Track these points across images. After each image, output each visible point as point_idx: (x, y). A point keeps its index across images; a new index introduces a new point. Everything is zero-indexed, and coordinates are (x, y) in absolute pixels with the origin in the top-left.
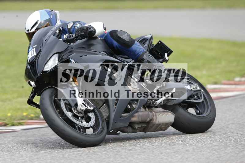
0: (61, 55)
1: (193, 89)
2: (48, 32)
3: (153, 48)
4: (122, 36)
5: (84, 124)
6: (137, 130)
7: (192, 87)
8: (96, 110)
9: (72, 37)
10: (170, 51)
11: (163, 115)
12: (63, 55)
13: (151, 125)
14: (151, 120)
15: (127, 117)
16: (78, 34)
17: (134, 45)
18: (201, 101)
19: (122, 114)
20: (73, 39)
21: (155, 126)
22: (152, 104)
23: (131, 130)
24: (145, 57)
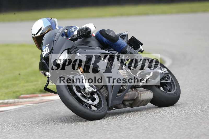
0: (69, 51)
1: (164, 72)
5: (90, 102)
9: (75, 36)
10: (141, 44)
11: (145, 93)
12: (71, 51)
14: (137, 98)
15: (121, 96)
16: (80, 34)
19: (118, 95)
20: (76, 38)
21: (140, 102)
23: (123, 106)
24: (127, 50)
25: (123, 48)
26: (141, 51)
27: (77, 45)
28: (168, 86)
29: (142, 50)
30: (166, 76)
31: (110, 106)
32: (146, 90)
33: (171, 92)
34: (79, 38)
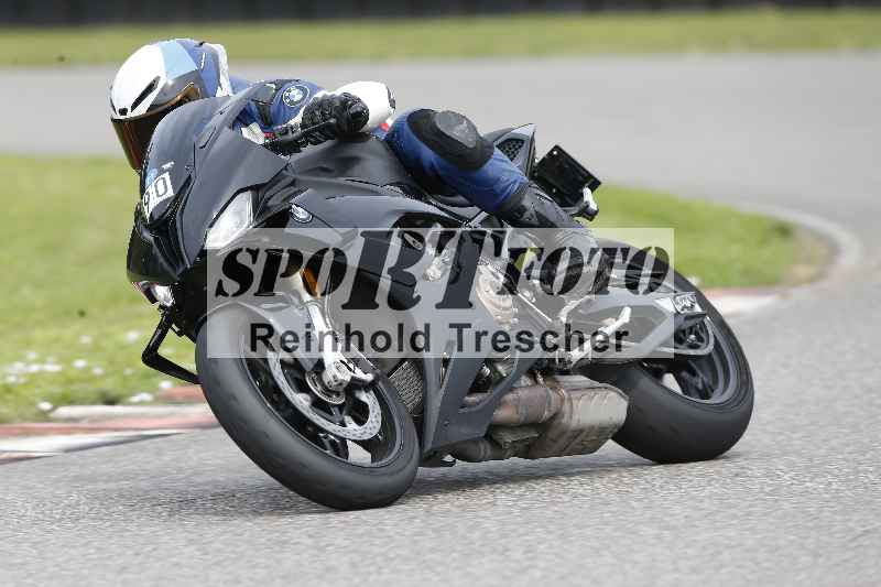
0: (260, 195)
1: (683, 309)
3: (533, 173)
4: (452, 129)
6: (507, 450)
7: (678, 304)
8: (380, 383)
9: (290, 133)
10: (593, 181)
12: (268, 195)
13: (552, 434)
14: (555, 416)
15: (480, 406)
16: (314, 124)
17: (490, 162)
18: (706, 352)
19: (467, 398)
20: (296, 141)
21: (565, 437)
23: (489, 452)
24: (527, 202)
25: (506, 197)
26: (589, 214)
27: (300, 173)
28: (699, 372)
29: (593, 206)
30: (691, 328)
31: (428, 446)
32: (596, 384)
33: (708, 397)
34: (312, 143)
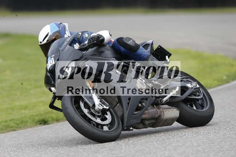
1: (194, 87)
2: (63, 43)
3: (153, 53)
6: (147, 126)
7: (192, 85)
8: (111, 109)
10: (169, 54)
11: (169, 111)
13: (159, 121)
14: (159, 116)
15: (139, 114)
18: (201, 97)
19: (135, 112)
21: (163, 121)
22: (159, 101)
23: (142, 126)
24: (150, 60)
27: (89, 56)
31: (125, 125)
32: (170, 107)
34: (91, 48)
